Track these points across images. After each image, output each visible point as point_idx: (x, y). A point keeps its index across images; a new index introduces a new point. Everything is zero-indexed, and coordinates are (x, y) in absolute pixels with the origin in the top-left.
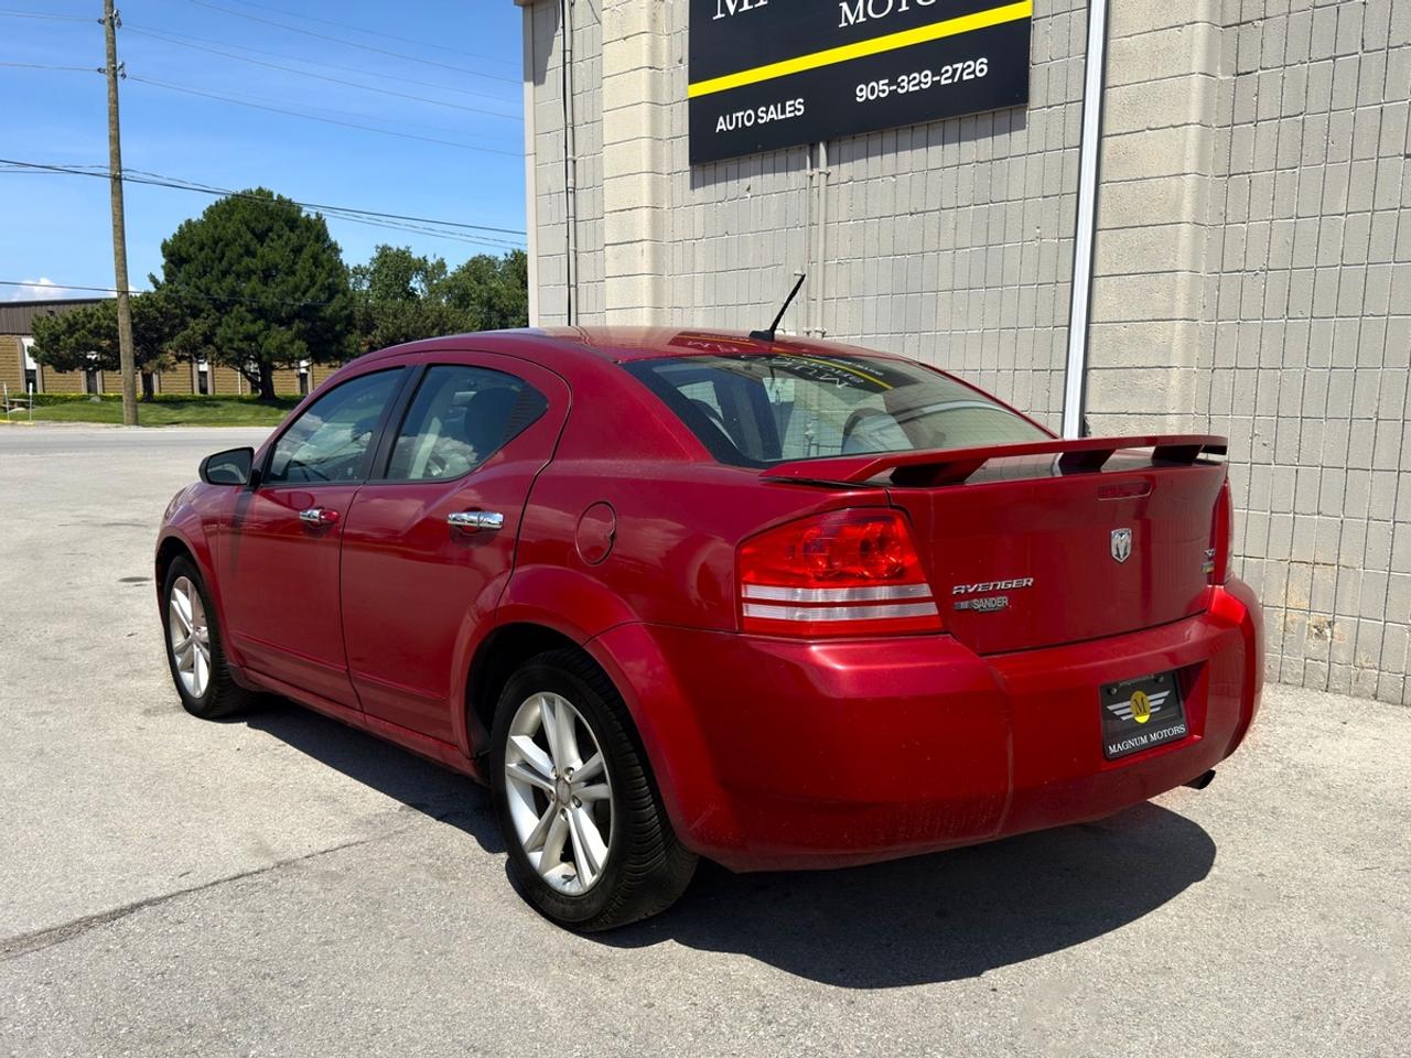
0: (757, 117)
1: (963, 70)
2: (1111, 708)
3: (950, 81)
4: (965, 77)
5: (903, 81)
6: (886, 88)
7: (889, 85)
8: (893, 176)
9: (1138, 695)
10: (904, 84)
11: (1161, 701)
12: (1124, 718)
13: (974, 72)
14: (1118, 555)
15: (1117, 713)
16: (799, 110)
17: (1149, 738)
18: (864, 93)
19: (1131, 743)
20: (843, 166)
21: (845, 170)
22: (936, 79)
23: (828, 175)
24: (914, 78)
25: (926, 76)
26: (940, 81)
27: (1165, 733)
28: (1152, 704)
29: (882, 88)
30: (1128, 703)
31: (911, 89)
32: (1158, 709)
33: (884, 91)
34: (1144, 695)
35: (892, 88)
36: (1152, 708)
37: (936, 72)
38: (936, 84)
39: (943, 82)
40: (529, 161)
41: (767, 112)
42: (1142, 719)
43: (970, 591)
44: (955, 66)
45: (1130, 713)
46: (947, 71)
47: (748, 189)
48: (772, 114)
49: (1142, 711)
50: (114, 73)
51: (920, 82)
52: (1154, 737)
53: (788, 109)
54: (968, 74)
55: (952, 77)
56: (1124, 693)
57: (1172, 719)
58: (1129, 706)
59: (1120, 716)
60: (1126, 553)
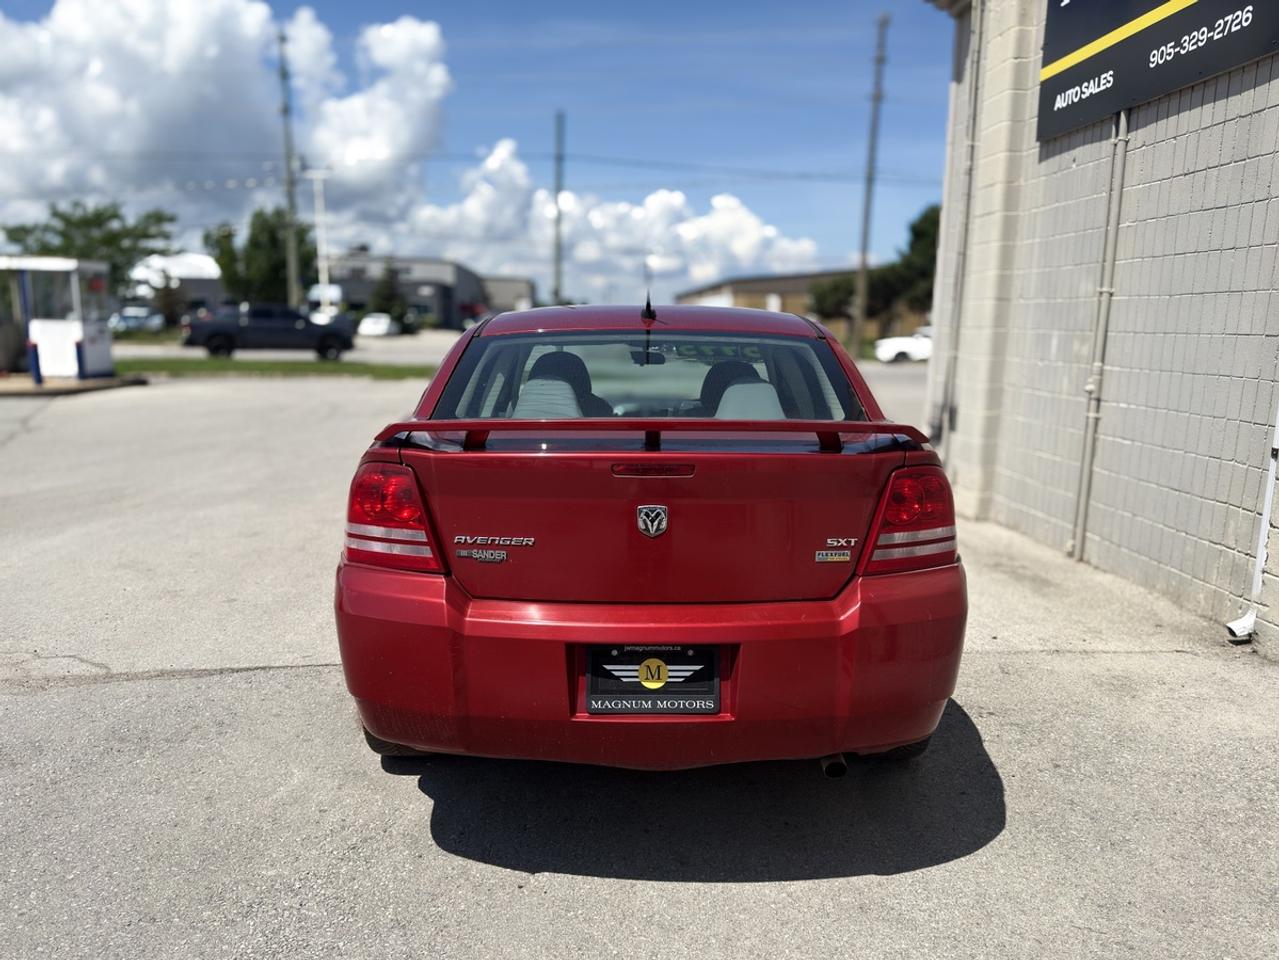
0: (1082, 93)
1: (1233, 21)
2: (609, 668)
3: (1221, 35)
4: (1234, 29)
5: (1185, 41)
6: (1172, 50)
7: (1174, 47)
8: (1175, 138)
9: (654, 663)
10: (1186, 44)
11: (688, 674)
12: (624, 680)
13: (1240, 23)
14: (647, 529)
15: (616, 674)
16: (1109, 82)
17: (654, 705)
18: (1155, 58)
19: (626, 705)
20: (1139, 131)
21: (1139, 136)
22: (1210, 34)
23: (1127, 142)
24: (1194, 37)
25: (1203, 33)
26: (1212, 37)
27: (682, 704)
28: (671, 674)
29: (1169, 50)
30: (637, 667)
31: (1191, 48)
32: (680, 680)
33: (1170, 54)
34: (662, 664)
35: (1177, 50)
36: (670, 677)
37: (1211, 29)
38: (1210, 39)
39: (1216, 37)
40: (949, 149)
41: (1087, 88)
42: (653, 686)
43: (469, 541)
44: (1226, 19)
45: (637, 677)
46: (1220, 25)
47: (1074, 161)
48: (1091, 89)
49: (651, 678)
50: (878, 98)
51: (1198, 40)
52: (662, 705)
53: (1103, 82)
54: (1236, 25)
55: (1223, 31)
56: (634, 657)
57: (697, 693)
58: (637, 670)
59: (619, 678)
60: (658, 529)
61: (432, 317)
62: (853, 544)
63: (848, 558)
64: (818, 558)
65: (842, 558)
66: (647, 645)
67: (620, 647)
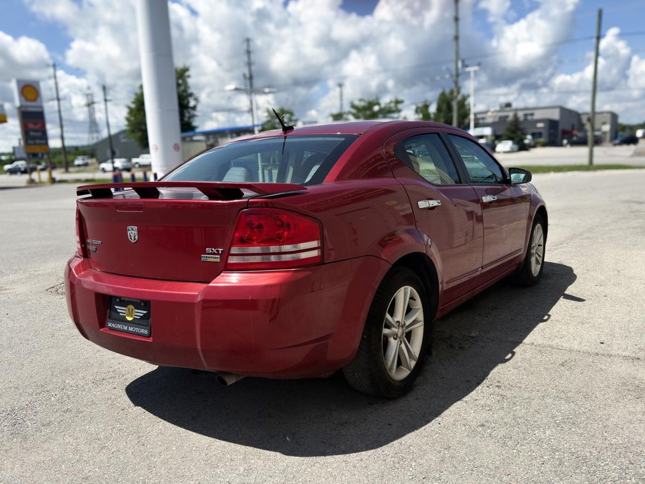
2: (116, 307)
9: (131, 307)
11: (142, 315)
12: (121, 314)
14: (131, 239)
15: (118, 310)
17: (128, 328)
19: (119, 326)
27: (137, 330)
28: (136, 314)
30: (125, 309)
32: (139, 317)
34: (134, 308)
36: (136, 315)
42: (129, 319)
45: (124, 313)
49: (130, 315)
52: (131, 329)
56: (124, 303)
57: (143, 325)
58: (125, 310)
59: (119, 313)
60: (135, 239)
61: (542, 140)
62: (220, 252)
63: (218, 260)
64: (203, 259)
65: (215, 260)
66: (129, 298)
67: (120, 298)
